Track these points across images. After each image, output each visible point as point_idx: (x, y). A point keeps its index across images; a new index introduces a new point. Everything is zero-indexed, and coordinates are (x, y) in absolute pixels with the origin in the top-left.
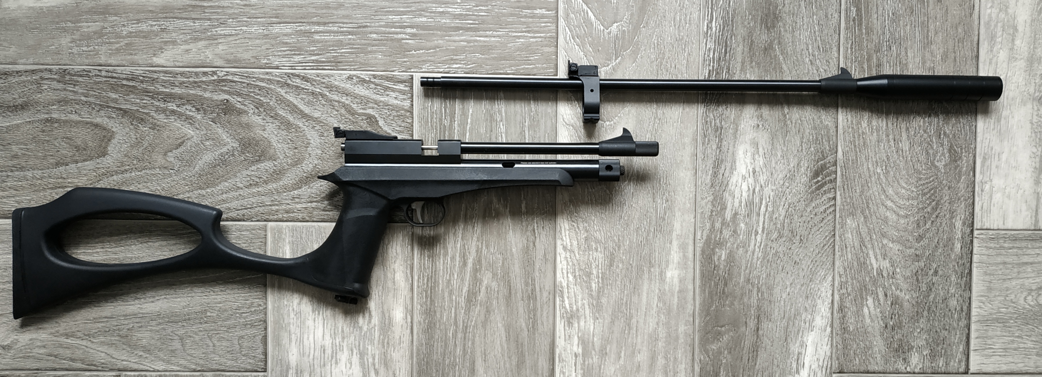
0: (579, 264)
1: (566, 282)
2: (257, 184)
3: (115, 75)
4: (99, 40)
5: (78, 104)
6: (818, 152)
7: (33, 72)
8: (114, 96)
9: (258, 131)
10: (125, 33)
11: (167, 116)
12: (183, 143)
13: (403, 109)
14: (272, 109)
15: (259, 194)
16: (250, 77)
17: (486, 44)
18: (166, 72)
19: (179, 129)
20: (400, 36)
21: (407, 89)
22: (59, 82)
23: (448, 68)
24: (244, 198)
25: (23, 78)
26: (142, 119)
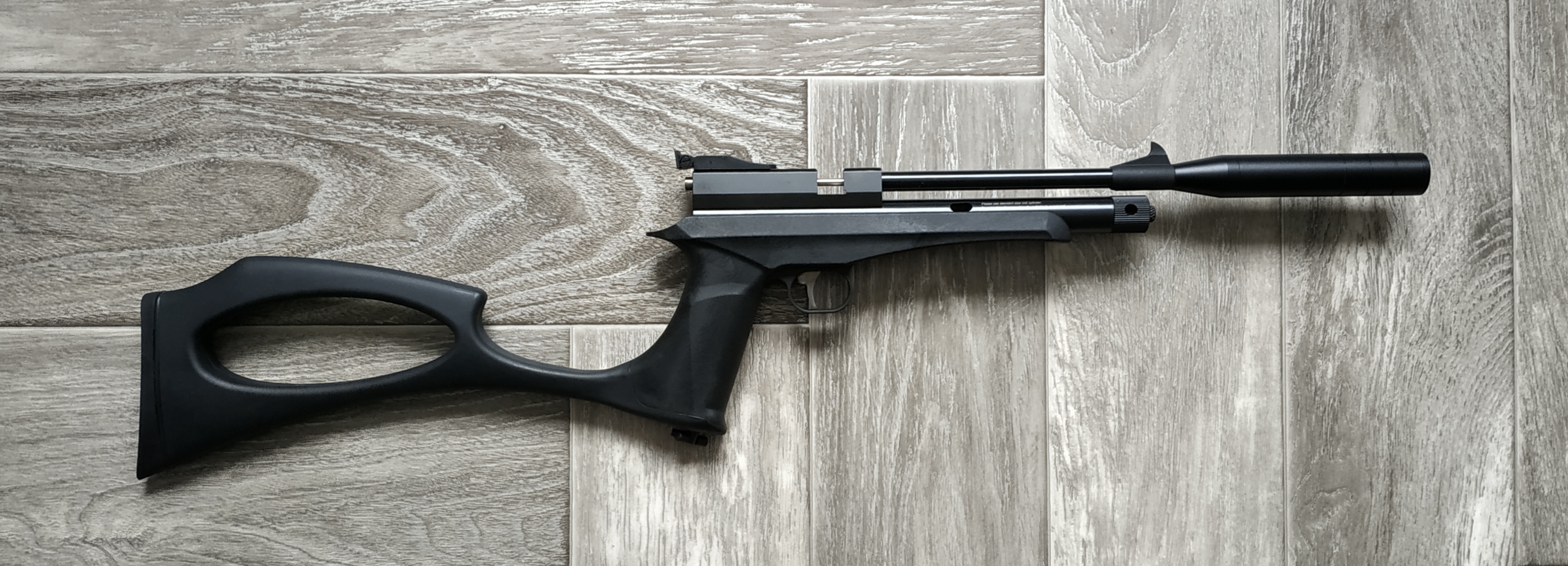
0: (1086, 388)
1: (1065, 419)
2: (554, 264)
3: (320, 87)
4: (295, 31)
5: (259, 135)
6: (1481, 194)
7: (187, 84)
8: (317, 120)
9: (555, 176)
10: (337, 18)
11: (405, 152)
12: (431, 196)
13: (791, 136)
14: (578, 140)
15: (558, 279)
16: (542, 88)
17: (926, 26)
18: (403, 81)
19: (425, 173)
20: (786, 16)
21: (797, 102)
22: (229, 100)
23: (864, 67)
24: (532, 285)
25: (170, 94)
26: (364, 159)
